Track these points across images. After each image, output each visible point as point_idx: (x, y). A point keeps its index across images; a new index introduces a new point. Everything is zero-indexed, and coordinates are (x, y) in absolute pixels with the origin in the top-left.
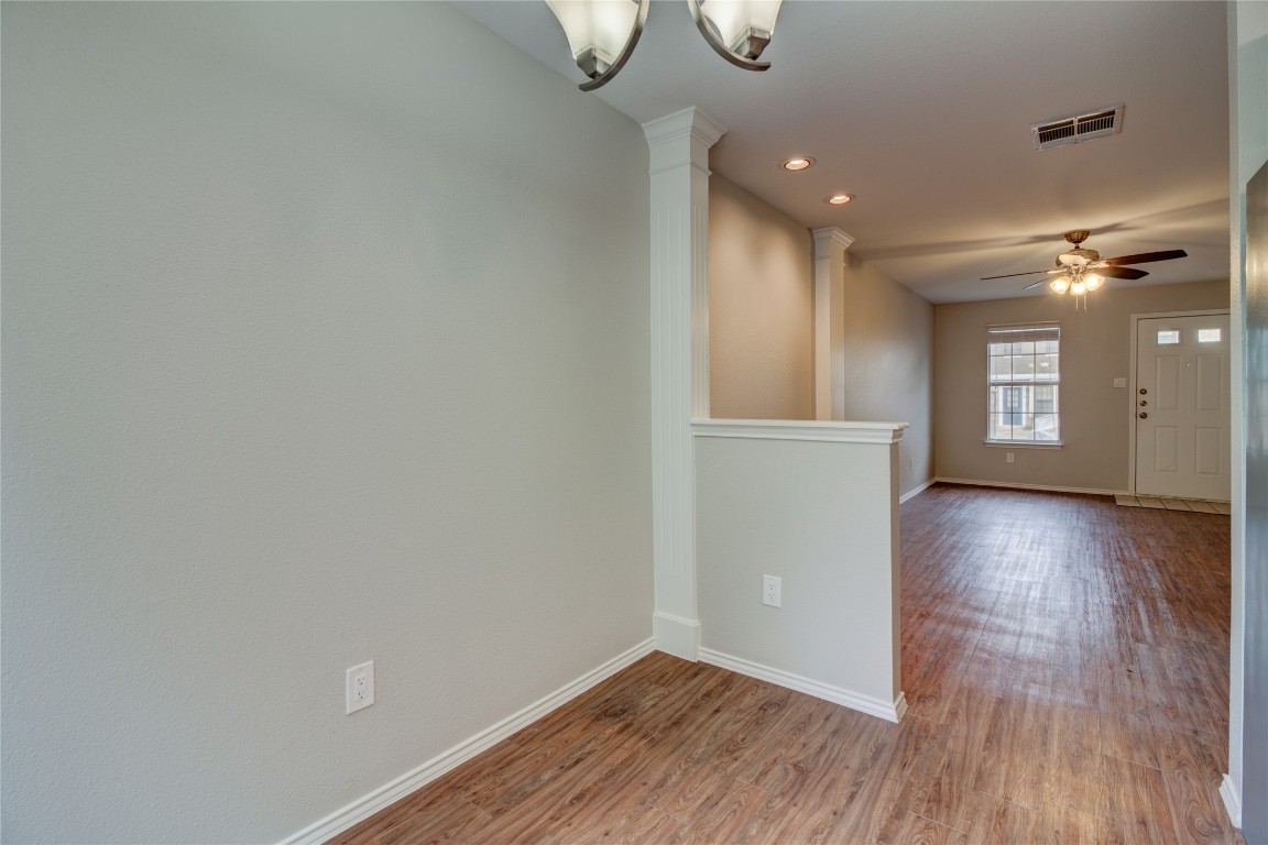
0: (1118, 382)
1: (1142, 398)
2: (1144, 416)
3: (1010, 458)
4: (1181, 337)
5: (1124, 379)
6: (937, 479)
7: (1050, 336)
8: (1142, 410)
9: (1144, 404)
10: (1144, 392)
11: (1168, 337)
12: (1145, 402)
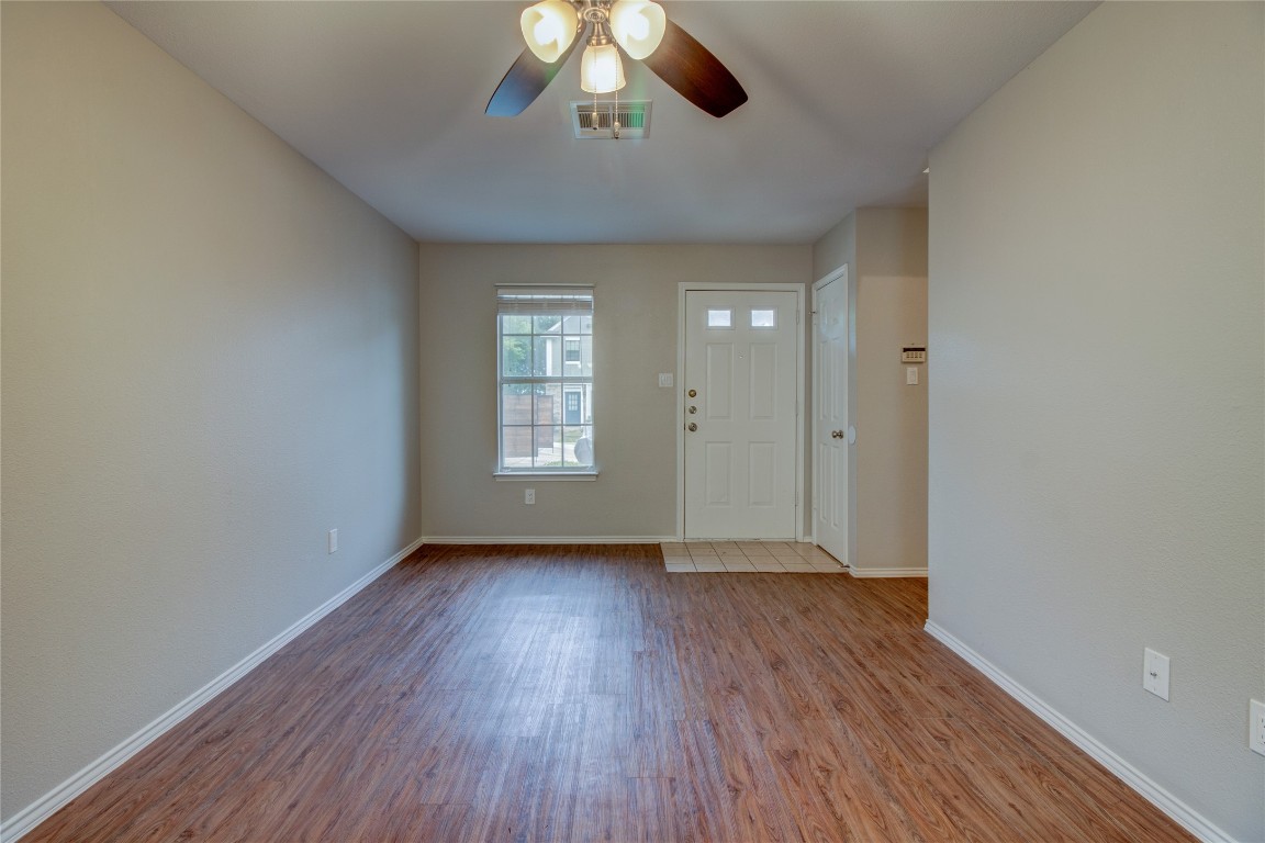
0: (664, 379)
1: (691, 402)
2: (693, 428)
3: (530, 496)
4: (733, 319)
5: (671, 375)
6: (425, 540)
7: (584, 306)
8: (691, 419)
9: (693, 411)
10: (693, 394)
11: (719, 319)
12: (694, 408)
